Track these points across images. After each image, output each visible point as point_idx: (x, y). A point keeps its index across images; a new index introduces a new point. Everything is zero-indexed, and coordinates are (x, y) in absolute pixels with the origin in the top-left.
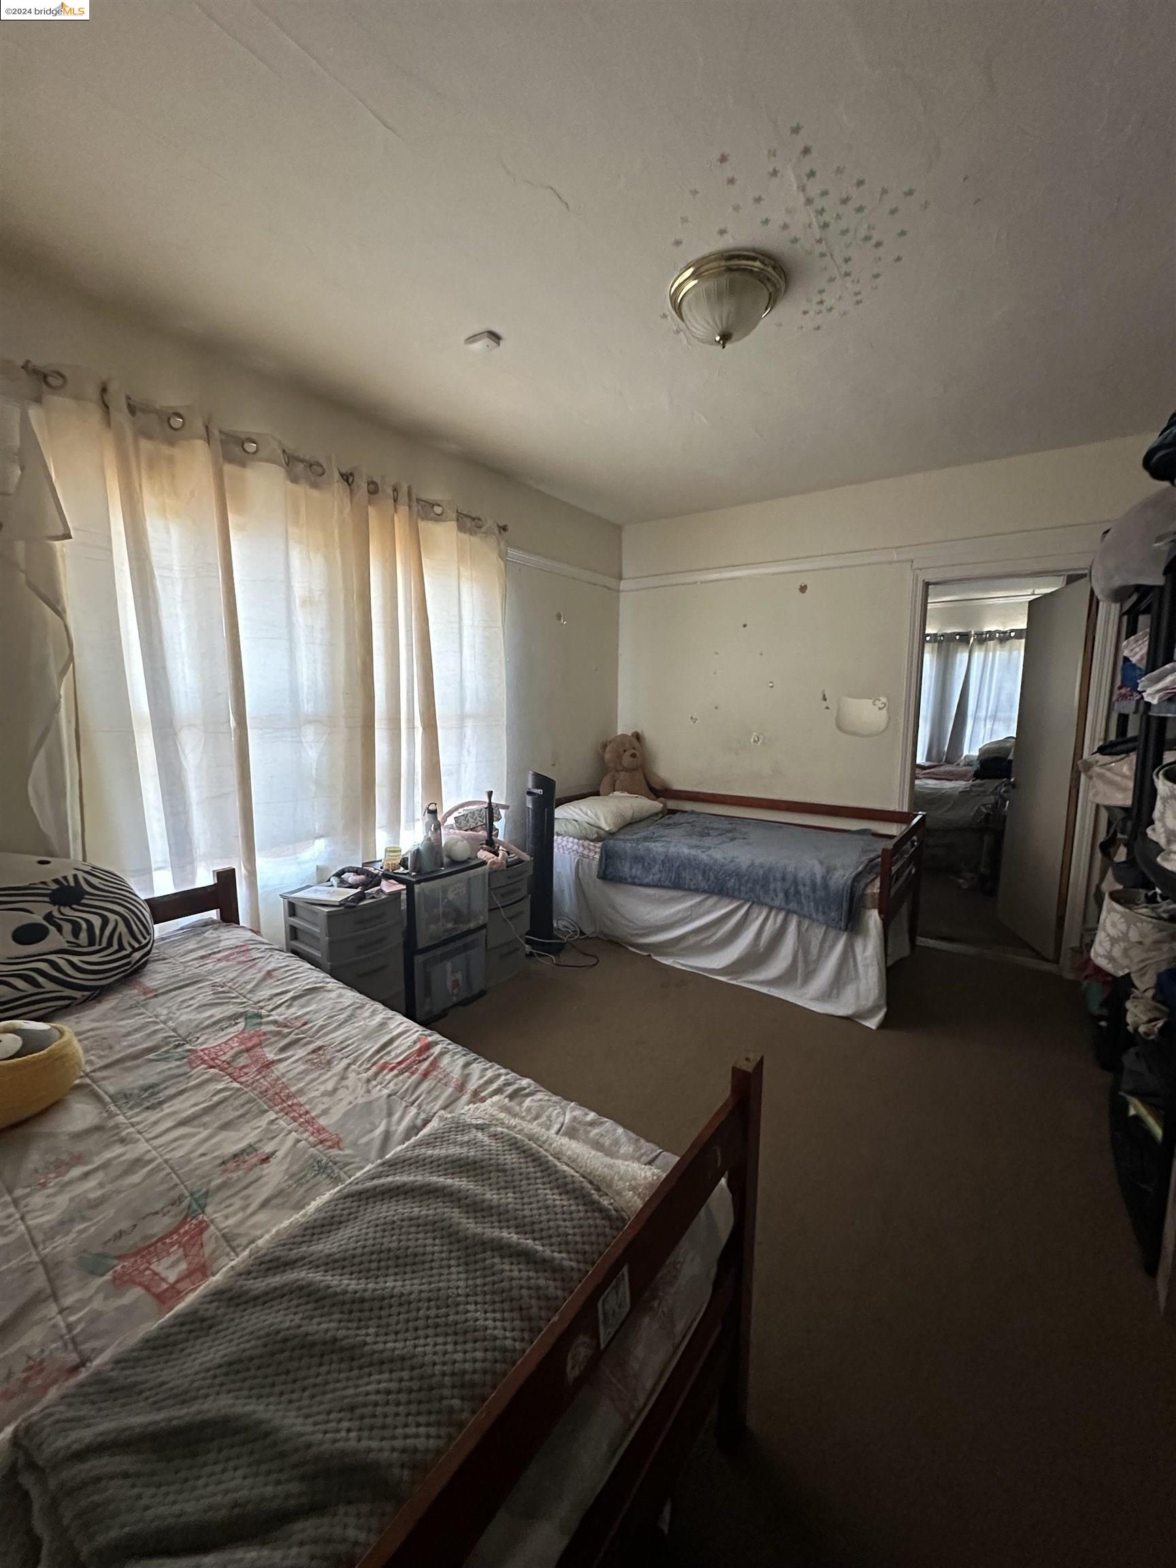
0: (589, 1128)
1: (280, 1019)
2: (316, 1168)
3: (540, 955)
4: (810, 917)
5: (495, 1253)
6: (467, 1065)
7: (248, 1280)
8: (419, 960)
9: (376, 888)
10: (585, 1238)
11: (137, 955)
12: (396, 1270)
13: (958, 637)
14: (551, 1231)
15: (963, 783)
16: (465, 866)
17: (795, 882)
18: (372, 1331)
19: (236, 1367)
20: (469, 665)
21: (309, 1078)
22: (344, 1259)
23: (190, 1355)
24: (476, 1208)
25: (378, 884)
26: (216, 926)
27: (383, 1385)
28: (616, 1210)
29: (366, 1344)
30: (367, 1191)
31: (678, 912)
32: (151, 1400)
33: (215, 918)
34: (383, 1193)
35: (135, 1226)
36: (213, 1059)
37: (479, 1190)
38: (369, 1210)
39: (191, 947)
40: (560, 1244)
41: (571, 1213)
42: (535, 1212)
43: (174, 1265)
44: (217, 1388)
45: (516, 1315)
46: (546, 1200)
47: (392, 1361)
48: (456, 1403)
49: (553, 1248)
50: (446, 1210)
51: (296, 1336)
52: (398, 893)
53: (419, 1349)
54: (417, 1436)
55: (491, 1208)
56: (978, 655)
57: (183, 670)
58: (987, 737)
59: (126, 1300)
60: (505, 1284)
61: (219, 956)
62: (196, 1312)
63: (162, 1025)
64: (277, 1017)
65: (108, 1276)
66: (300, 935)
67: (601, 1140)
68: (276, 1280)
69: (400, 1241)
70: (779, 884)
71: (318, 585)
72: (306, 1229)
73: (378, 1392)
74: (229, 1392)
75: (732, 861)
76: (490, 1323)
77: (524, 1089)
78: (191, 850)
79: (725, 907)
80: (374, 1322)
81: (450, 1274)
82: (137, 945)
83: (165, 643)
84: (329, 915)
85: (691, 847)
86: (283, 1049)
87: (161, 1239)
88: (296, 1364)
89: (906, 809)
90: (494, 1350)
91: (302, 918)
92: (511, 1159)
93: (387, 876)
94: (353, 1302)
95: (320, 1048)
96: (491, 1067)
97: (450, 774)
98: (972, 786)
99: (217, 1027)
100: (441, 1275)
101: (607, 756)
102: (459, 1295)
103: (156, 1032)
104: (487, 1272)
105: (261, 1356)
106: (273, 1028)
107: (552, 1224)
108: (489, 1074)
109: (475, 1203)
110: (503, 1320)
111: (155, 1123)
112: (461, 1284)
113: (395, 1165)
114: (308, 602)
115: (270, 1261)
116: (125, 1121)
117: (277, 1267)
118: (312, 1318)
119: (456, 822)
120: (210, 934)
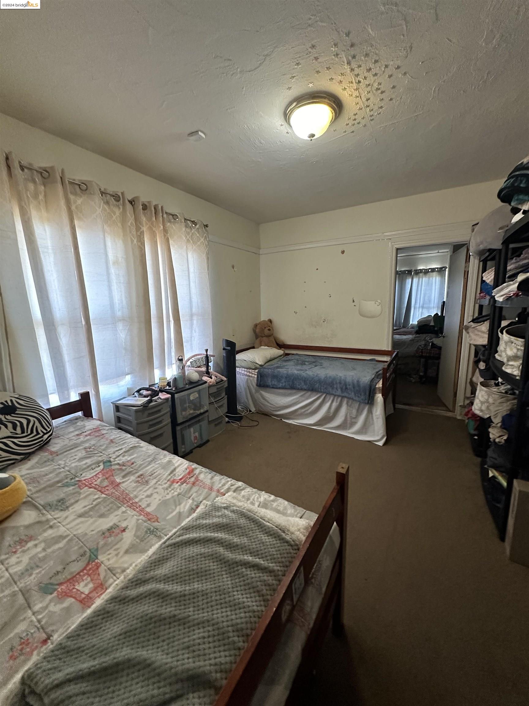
0: (273, 503)
1: (120, 462)
2: (149, 532)
3: (232, 422)
4: (352, 399)
5: (243, 567)
6: (212, 477)
7: (127, 591)
8: (178, 428)
9: (157, 397)
10: (282, 555)
11: (46, 436)
12: (198, 579)
13: (407, 272)
14: (266, 554)
15: (411, 336)
16: (197, 384)
17: (345, 384)
18: (191, 609)
19: (128, 634)
20: (194, 290)
21: (139, 489)
22: (173, 576)
23: (104, 630)
24: (230, 546)
25: (158, 395)
26: (82, 419)
27: (201, 635)
28: (293, 541)
29: (189, 616)
30: (178, 543)
31: (294, 399)
32: (89, 655)
33: (81, 415)
34: (186, 543)
35: (64, 568)
36: (90, 484)
37: (231, 537)
38: (180, 552)
39: (71, 430)
40: (271, 559)
41: (274, 544)
42: (258, 546)
43: (86, 585)
44: (121, 646)
45: (256, 594)
46: (262, 539)
47: (203, 622)
48: (236, 639)
49: (268, 562)
50: (217, 548)
51: (156, 616)
52: (167, 399)
53: (215, 616)
54: (220, 657)
55: (237, 545)
56: (415, 280)
57: (57, 298)
58: (420, 316)
59: (66, 604)
60: (249, 581)
61: (85, 434)
62: (104, 609)
63: (63, 470)
64: (118, 462)
65: (55, 594)
66: (122, 421)
67: (279, 508)
68: (142, 589)
69: (198, 565)
70: (338, 385)
71: (120, 254)
72: (151, 564)
73: (199, 638)
74: (127, 646)
75: (317, 376)
76: (245, 600)
77: (240, 487)
78: (67, 384)
79: (315, 396)
80: (192, 605)
81: (223, 578)
82: (45, 432)
83: (47, 284)
84: (136, 411)
85: (298, 370)
86: (124, 477)
87: (78, 574)
88: (158, 629)
89: (390, 349)
90: (249, 612)
91: (122, 413)
92: (242, 521)
93: (161, 391)
94: (180, 596)
95: (141, 475)
96: (223, 478)
97: (187, 342)
98: (415, 337)
99: (90, 468)
100: (219, 579)
101: (257, 330)
102: (229, 588)
103: (60, 473)
104: (240, 576)
105: (141, 627)
106: (117, 467)
107: (266, 550)
108: (223, 481)
109: (230, 544)
110: (251, 597)
111: (66, 517)
112: (229, 582)
113: (187, 529)
114: (116, 263)
115: (136, 581)
116: (51, 517)
117: (140, 583)
118: (162, 606)
119: (191, 364)
120: (80, 423)
